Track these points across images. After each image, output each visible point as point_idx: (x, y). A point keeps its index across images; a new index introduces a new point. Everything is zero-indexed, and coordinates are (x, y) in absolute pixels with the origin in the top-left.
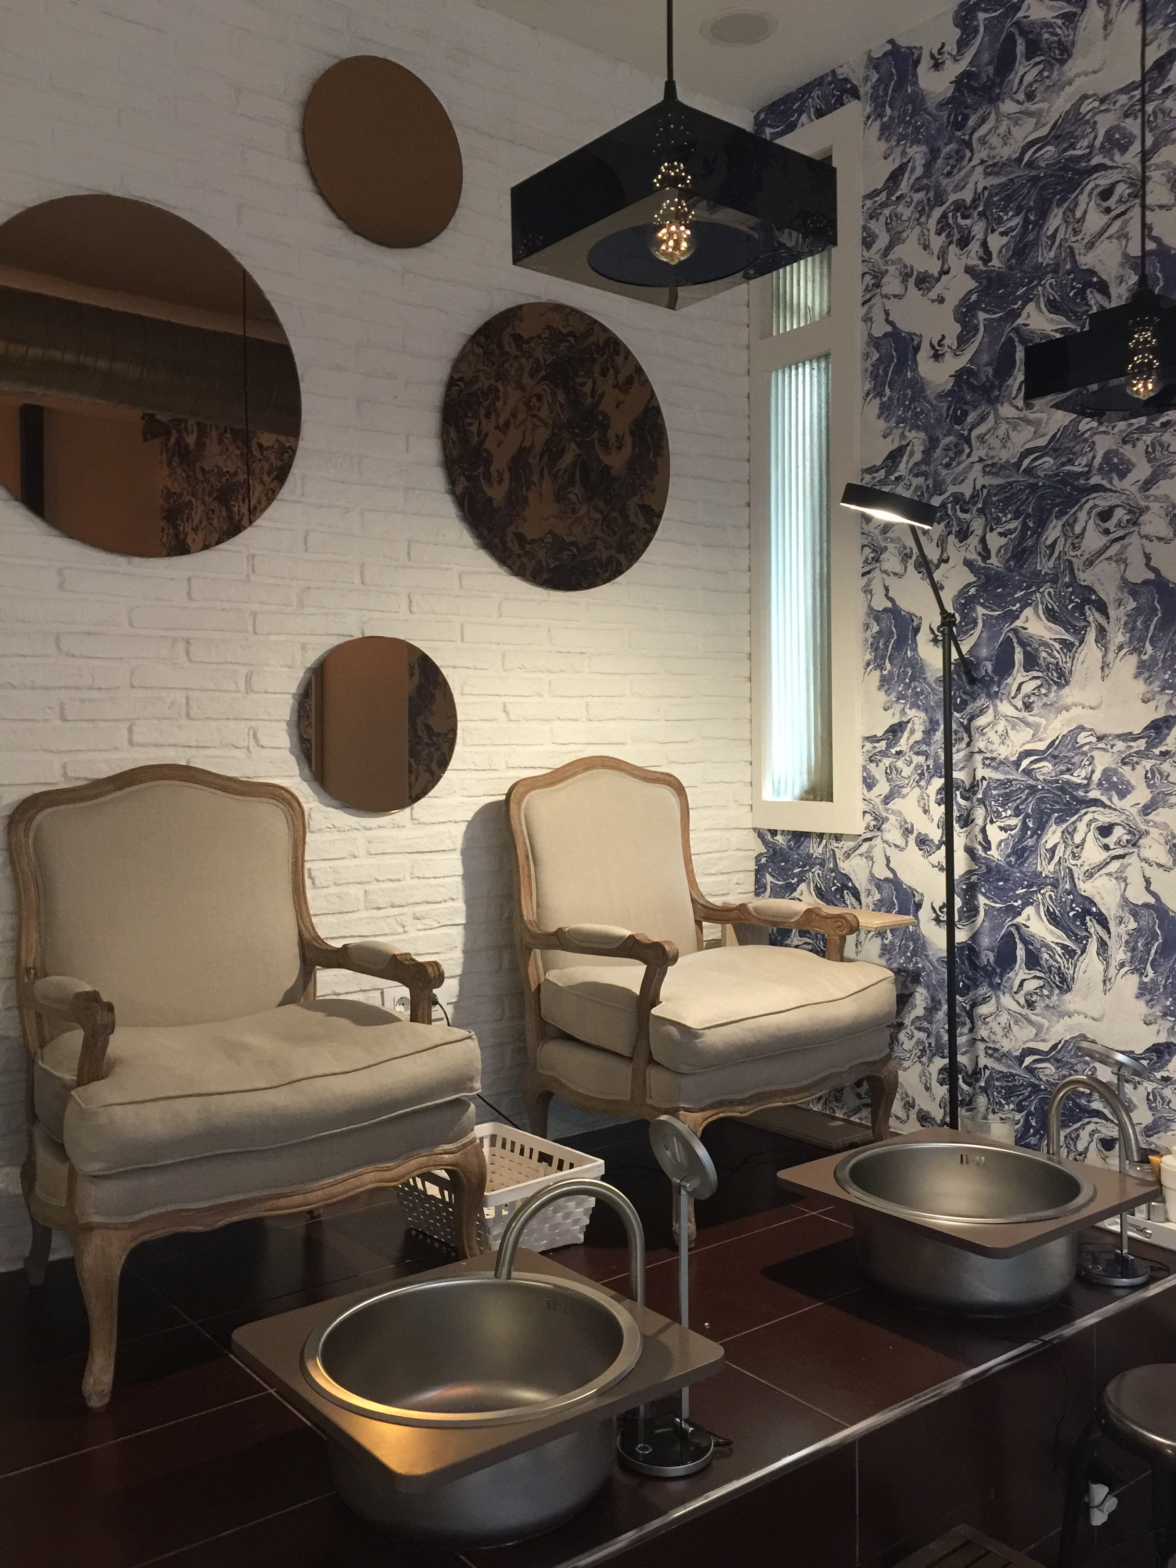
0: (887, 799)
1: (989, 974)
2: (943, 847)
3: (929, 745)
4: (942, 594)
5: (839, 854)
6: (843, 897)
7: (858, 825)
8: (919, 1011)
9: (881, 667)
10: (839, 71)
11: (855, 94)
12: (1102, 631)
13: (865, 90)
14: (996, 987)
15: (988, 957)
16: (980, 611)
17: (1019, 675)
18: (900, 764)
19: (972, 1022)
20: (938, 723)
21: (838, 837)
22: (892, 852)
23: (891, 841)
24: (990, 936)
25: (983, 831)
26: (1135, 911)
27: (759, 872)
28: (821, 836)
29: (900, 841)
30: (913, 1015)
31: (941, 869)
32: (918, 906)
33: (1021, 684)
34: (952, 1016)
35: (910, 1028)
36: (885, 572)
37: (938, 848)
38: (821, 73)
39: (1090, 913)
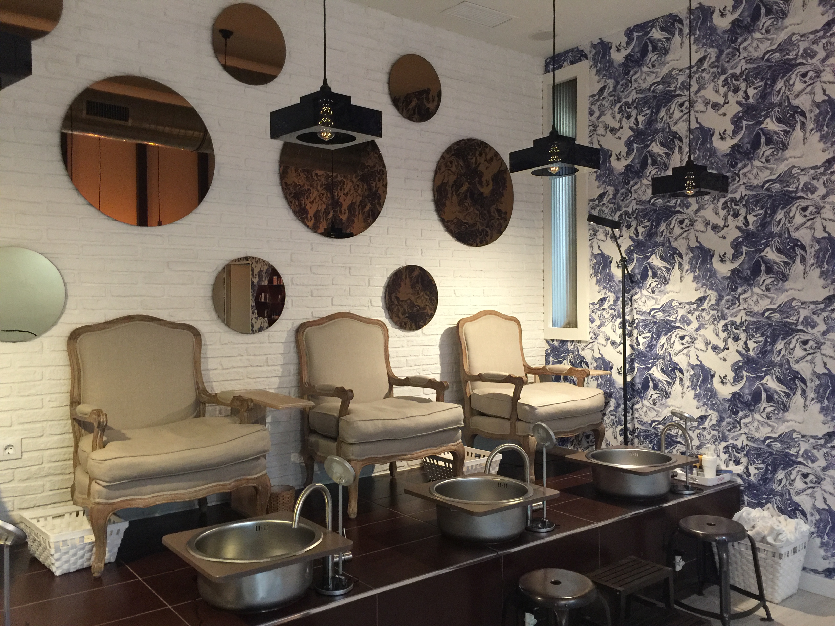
0: (599, 327)
1: (639, 393)
2: (622, 345)
3: (615, 306)
4: (621, 249)
5: (580, 349)
6: (581, 365)
7: (587, 337)
8: (612, 408)
9: (597, 276)
10: (580, 47)
11: (586, 57)
12: (680, 265)
13: (590, 56)
14: (641, 398)
15: (639, 386)
16: (635, 255)
17: (650, 280)
18: (604, 313)
19: (633, 411)
20: (619, 298)
21: (579, 342)
22: (601, 347)
23: (601, 343)
24: (640, 378)
25: (637, 338)
26: (693, 367)
27: (547, 356)
28: (572, 341)
29: (604, 343)
30: (609, 410)
31: (621, 353)
32: (612, 368)
33: (651, 284)
34: (625, 410)
35: (608, 415)
36: (598, 240)
37: (619, 345)
38: (573, 47)
39: (677, 369)
